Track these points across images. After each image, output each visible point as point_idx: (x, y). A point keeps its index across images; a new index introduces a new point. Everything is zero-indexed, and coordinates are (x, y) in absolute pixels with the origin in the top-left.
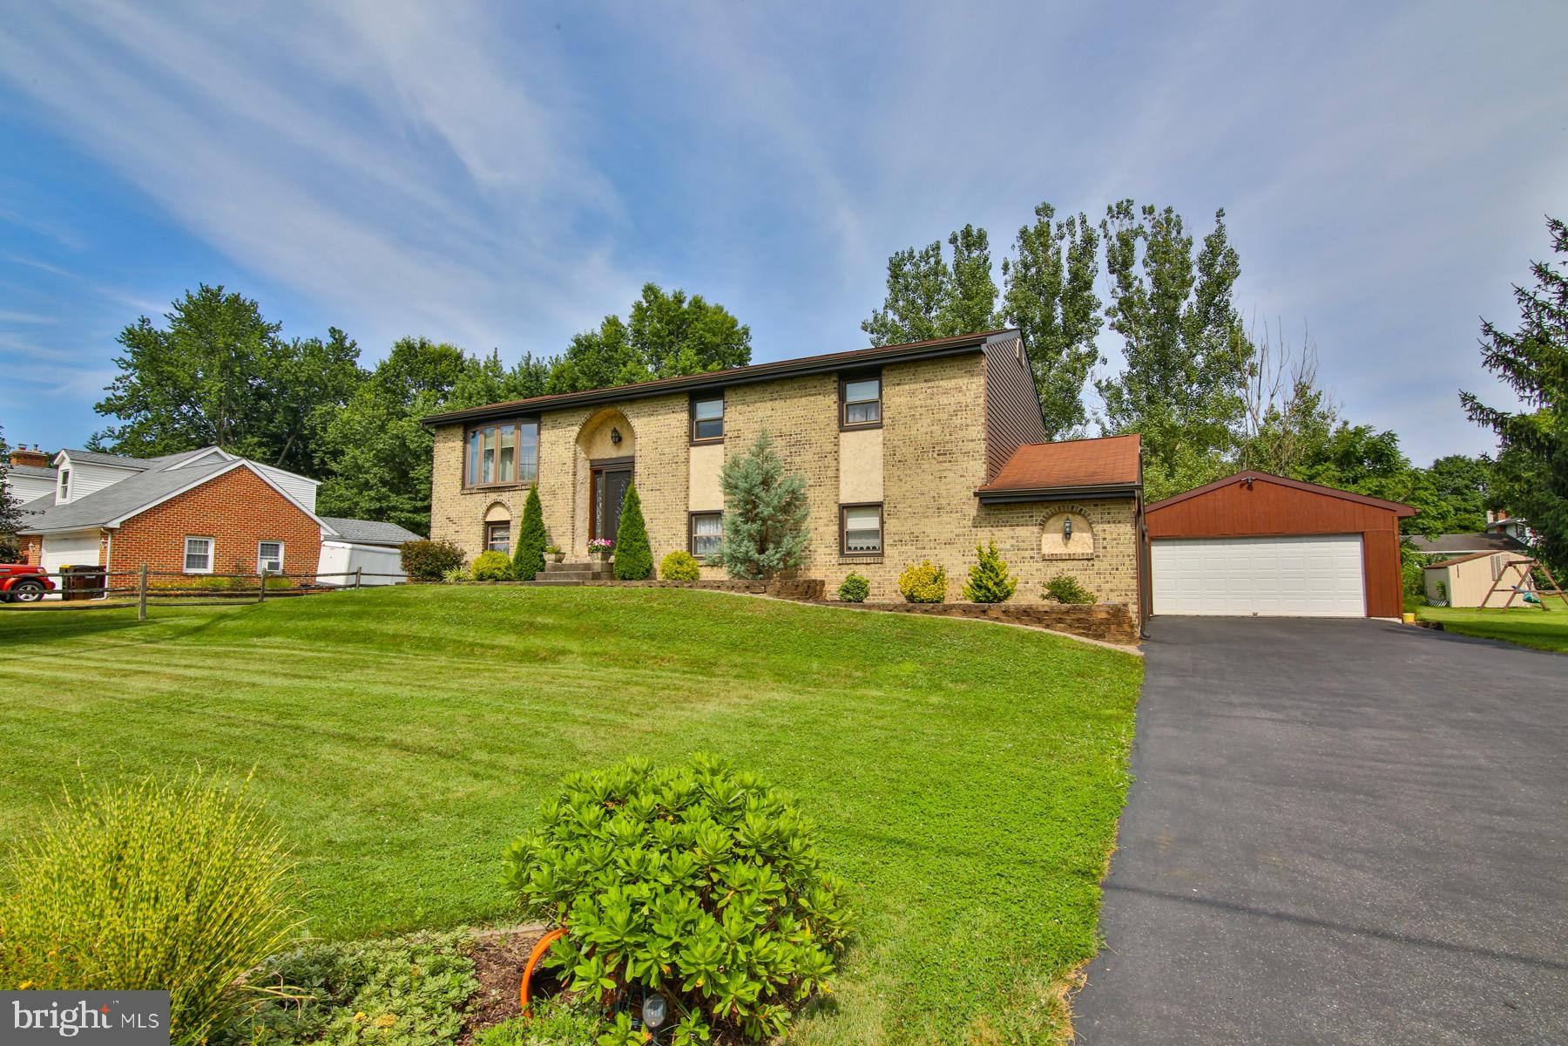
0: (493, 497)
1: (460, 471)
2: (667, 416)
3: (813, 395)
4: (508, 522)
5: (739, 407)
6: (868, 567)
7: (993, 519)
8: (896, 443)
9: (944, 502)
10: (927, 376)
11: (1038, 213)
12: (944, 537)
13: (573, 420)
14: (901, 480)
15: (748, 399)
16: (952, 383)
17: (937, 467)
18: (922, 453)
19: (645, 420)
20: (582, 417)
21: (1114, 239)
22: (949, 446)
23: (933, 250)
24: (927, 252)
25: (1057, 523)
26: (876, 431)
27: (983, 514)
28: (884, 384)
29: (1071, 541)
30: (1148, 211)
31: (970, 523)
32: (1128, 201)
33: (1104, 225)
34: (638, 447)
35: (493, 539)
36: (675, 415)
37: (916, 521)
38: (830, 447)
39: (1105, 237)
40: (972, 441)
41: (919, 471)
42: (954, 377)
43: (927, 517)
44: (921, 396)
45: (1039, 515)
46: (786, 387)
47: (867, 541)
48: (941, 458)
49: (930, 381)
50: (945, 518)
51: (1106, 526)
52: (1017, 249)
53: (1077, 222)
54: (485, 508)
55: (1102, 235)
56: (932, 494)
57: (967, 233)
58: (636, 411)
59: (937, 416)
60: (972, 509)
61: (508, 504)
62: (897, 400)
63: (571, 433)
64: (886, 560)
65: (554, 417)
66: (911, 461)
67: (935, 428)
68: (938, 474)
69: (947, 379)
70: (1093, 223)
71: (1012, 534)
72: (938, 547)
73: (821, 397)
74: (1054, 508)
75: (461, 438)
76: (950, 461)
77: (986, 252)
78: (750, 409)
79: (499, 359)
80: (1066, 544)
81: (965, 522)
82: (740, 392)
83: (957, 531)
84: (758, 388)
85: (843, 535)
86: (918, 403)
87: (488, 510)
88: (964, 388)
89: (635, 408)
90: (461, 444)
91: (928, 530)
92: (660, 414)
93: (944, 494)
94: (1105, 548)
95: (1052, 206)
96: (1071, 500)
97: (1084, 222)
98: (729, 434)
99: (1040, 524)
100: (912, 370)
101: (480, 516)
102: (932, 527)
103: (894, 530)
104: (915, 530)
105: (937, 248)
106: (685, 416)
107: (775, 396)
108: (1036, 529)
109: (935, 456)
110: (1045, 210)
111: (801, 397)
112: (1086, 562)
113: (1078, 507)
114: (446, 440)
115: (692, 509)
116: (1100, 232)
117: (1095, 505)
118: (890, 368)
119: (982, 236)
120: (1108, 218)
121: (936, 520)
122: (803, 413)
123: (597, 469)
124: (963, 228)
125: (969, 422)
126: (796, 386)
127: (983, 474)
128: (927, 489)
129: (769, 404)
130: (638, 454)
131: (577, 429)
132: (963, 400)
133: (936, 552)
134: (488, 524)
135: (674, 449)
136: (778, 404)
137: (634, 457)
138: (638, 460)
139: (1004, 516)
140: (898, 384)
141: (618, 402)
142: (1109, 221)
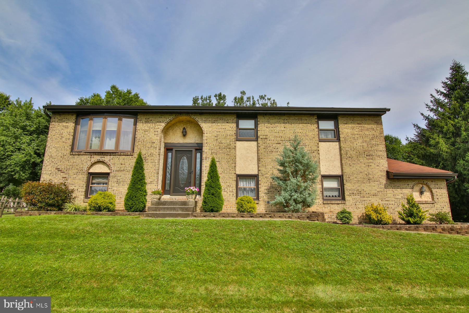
0: (96, 158)
1: (71, 140)
2: (224, 124)
3: (305, 123)
4: (108, 174)
5: (266, 125)
6: (338, 205)
7: (393, 185)
8: (347, 149)
9: (371, 176)
10: (358, 122)
11: (241, 93)
12: (373, 192)
13: (161, 120)
14: (351, 166)
15: (271, 121)
16: (369, 126)
17: (367, 161)
18: (359, 154)
19: (210, 125)
20: (168, 119)
21: (261, 104)
22: (371, 152)
23: (209, 98)
24: (206, 98)
25: (417, 188)
26: (335, 143)
27: (388, 183)
28: (339, 123)
29: (423, 196)
30: (269, 99)
31: (383, 187)
32: (265, 95)
33: (258, 100)
34: (204, 138)
35: (92, 184)
36: (228, 124)
37: (359, 185)
38: (315, 148)
39: (258, 104)
40: (381, 151)
41: (359, 162)
42: (370, 124)
43: (364, 183)
44: (356, 130)
45: (411, 184)
46: (291, 118)
47: (332, 193)
48: (368, 157)
49: (360, 124)
50: (373, 184)
51: (437, 190)
52: (233, 102)
53: (251, 98)
54: (89, 164)
55: (257, 103)
56: (366, 173)
57: (220, 95)
58: (204, 119)
59: (365, 139)
60: (384, 180)
61: (109, 163)
62: (346, 130)
63: (159, 127)
64: (347, 202)
65: (148, 117)
66: (355, 158)
67: (364, 144)
68: (367, 164)
69: (367, 124)
70: (256, 99)
71: (401, 192)
72: (370, 197)
73: (309, 125)
74: (416, 182)
75: (74, 121)
76: (372, 159)
77: (225, 102)
78: (272, 126)
79: (32, 102)
80: (421, 197)
81: (381, 186)
82: (267, 118)
83: (378, 190)
84: (276, 117)
85: (323, 189)
86: (356, 133)
87: (92, 165)
88: (375, 129)
89: (204, 118)
90: (74, 125)
91: (365, 189)
92: (219, 123)
93: (371, 173)
94: (438, 199)
95: (245, 92)
96: (423, 179)
97: (253, 98)
98: (261, 137)
99: (412, 188)
100: (352, 118)
101: (85, 168)
102: (366, 187)
103: (349, 188)
104: (359, 188)
105: (210, 97)
106: (235, 125)
107: (286, 121)
108: (410, 190)
109: (365, 156)
110: (243, 93)
111: (299, 123)
112: (431, 205)
113: (425, 182)
114: (61, 121)
115: (238, 173)
116: (257, 102)
117: (432, 181)
118: (342, 116)
119: (224, 96)
120: (259, 99)
121: (368, 184)
122: (301, 131)
123: (168, 149)
124: (219, 93)
125: (378, 143)
126: (297, 118)
127: (386, 165)
128: (363, 170)
129: (283, 125)
130: (205, 142)
131: (163, 125)
132: (375, 133)
133: (370, 199)
134: (90, 174)
135: (228, 141)
136: (287, 125)
137: (202, 144)
138: (205, 145)
139: (397, 184)
140: (346, 124)
141: (192, 113)
142: (259, 100)
